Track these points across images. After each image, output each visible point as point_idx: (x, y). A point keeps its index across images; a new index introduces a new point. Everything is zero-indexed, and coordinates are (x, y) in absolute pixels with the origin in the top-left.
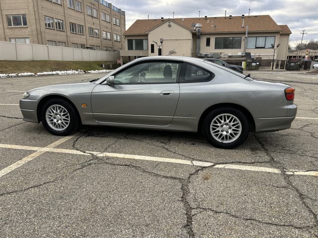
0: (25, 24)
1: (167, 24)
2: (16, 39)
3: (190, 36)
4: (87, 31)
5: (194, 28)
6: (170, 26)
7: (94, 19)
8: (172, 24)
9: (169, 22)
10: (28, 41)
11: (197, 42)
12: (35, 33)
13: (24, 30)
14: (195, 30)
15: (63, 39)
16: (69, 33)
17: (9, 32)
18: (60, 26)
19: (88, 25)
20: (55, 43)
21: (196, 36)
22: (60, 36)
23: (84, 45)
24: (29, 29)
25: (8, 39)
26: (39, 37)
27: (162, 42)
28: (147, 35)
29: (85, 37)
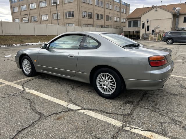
0: (73, 16)
1: (155, 9)
2: (69, 24)
3: (171, 16)
4: (105, 18)
5: (175, 11)
6: (156, 11)
7: (110, 10)
8: (158, 9)
9: (156, 8)
10: (74, 25)
11: (177, 20)
12: (77, 20)
13: (72, 19)
14: (176, 12)
15: (92, 23)
16: (95, 19)
17: (66, 21)
18: (90, 16)
19: (106, 14)
20: (87, 25)
21: (176, 16)
22: (90, 21)
23: (103, 26)
24: (75, 19)
25: (65, 24)
26: (79, 22)
27: (148, 22)
28: (140, 18)
29: (104, 21)
